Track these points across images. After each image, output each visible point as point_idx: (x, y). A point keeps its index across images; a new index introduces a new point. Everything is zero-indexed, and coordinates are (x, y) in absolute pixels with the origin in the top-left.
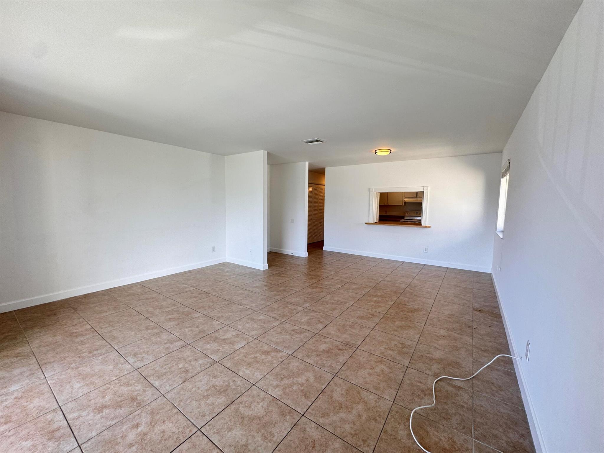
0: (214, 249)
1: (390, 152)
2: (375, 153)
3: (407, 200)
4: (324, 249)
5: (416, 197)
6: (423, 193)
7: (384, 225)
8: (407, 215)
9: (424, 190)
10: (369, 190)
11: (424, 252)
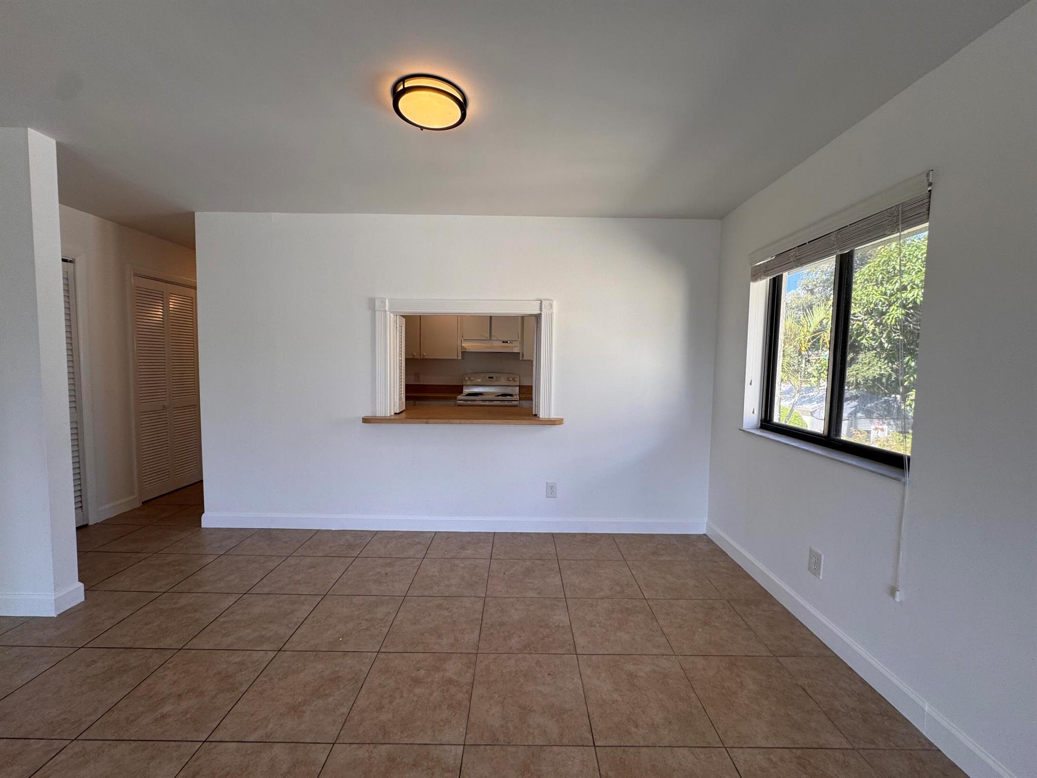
4: (203, 526)
5: (489, 339)
6: (538, 317)
7: (427, 423)
8: (469, 383)
9: (541, 309)
10: (372, 304)
11: (547, 497)
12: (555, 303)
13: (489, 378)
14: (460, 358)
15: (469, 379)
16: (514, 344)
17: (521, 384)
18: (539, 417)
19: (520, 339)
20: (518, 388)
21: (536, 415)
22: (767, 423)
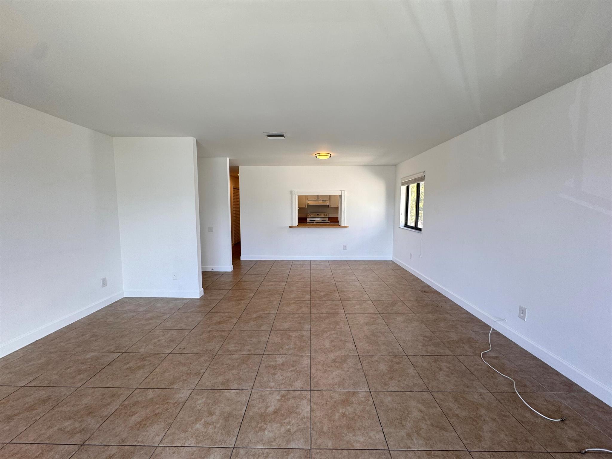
0: (104, 282)
1: (330, 157)
2: (316, 157)
3: (311, 203)
4: (241, 259)
5: (317, 199)
6: (341, 196)
7: (309, 227)
8: (309, 216)
9: (342, 193)
10: (291, 192)
11: (344, 250)
12: (346, 192)
13: (317, 214)
14: (306, 207)
15: (310, 215)
16: (327, 201)
17: (329, 217)
18: (341, 226)
19: (329, 200)
20: (328, 218)
21: (340, 225)
22: (406, 225)
